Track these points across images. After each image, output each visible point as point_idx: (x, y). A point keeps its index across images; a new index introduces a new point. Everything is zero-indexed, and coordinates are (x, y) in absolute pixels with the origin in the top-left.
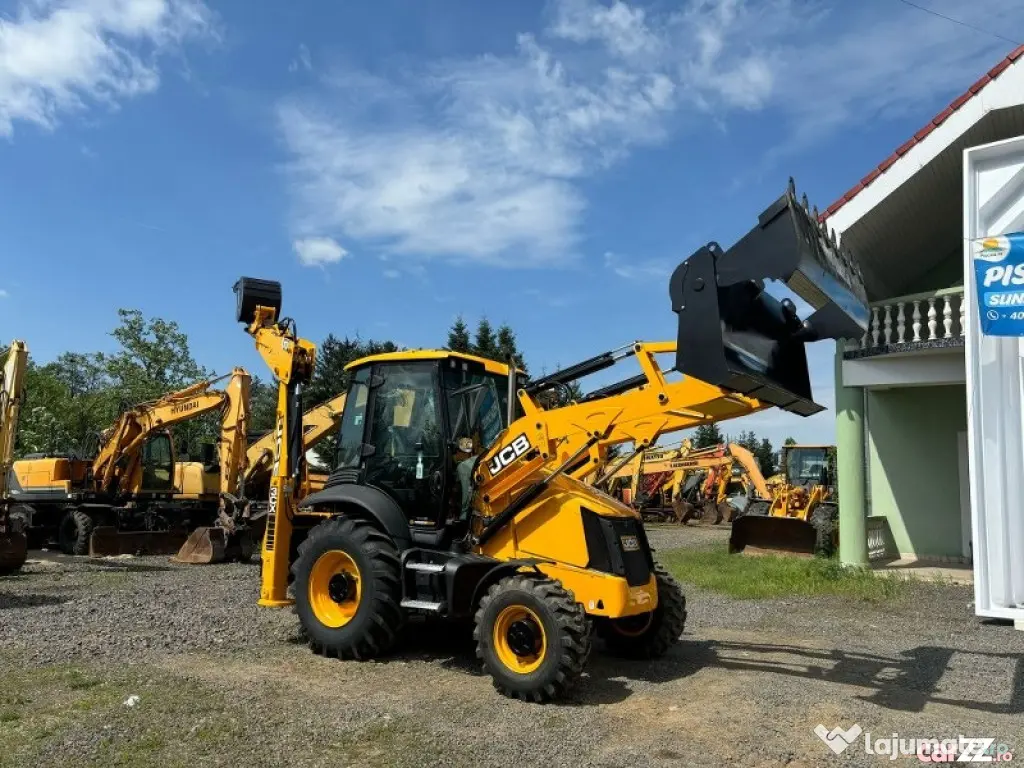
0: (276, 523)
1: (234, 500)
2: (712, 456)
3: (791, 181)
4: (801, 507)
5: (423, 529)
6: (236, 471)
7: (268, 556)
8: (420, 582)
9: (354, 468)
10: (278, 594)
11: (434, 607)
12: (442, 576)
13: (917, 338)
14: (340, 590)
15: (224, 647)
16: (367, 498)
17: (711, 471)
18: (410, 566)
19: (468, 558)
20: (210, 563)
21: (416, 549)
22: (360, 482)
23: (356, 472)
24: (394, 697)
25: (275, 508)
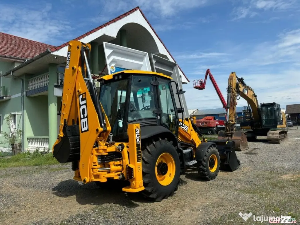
0: (141, 147)
25: (139, 140)
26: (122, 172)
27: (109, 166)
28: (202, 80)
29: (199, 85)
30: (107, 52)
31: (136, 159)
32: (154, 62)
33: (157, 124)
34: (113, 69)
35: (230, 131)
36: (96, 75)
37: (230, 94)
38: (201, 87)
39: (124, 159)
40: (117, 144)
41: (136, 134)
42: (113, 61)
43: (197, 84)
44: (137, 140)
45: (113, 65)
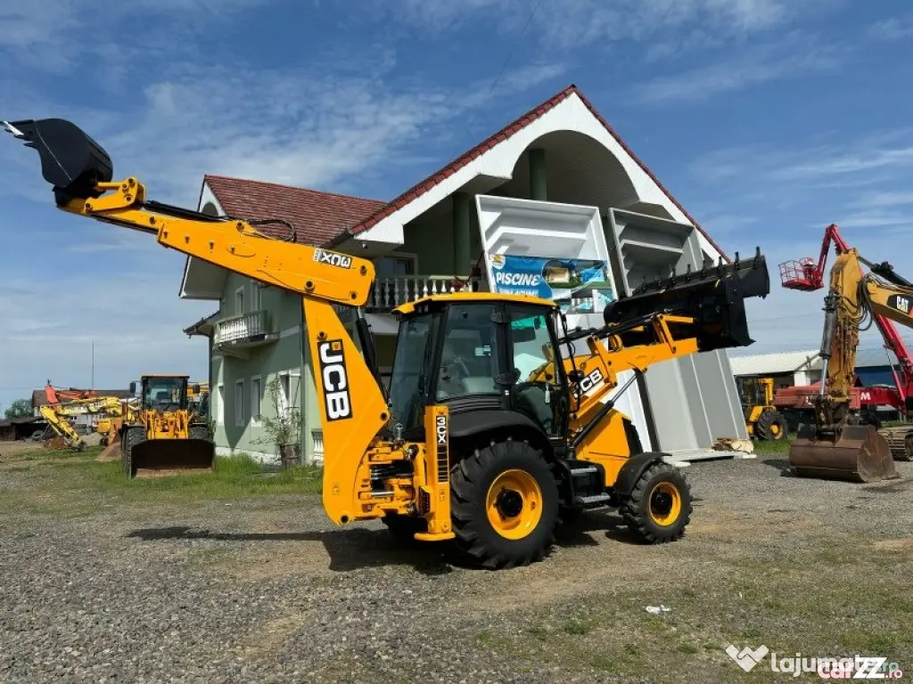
0: (448, 453)
3: (758, 249)
12: (597, 474)
18: (573, 471)
25: (445, 438)
26: (414, 501)
27: (392, 488)
28: (810, 260)
29: (802, 276)
30: (486, 219)
31: (436, 476)
32: (618, 229)
33: (502, 406)
34: (500, 262)
35: (828, 423)
36: (461, 278)
37: (832, 316)
38: (808, 283)
39: (417, 474)
40: (407, 445)
41: (437, 426)
42: (502, 241)
43: (793, 275)
44: (438, 439)
45: (503, 250)
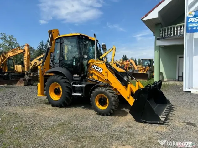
0: (40, 77)
1: (28, 72)
2: (126, 62)
4: (145, 71)
5: (76, 77)
6: (28, 66)
7: (39, 85)
8: (76, 89)
9: (58, 63)
10: (42, 93)
11: (80, 94)
12: (81, 87)
13: (172, 35)
14: (57, 92)
15: (24, 105)
16: (62, 70)
17: (126, 65)
18: (73, 85)
19: (88, 83)
20: (24, 86)
21: (74, 82)
22: (60, 67)
23: (58, 64)
24: (64, 115)
